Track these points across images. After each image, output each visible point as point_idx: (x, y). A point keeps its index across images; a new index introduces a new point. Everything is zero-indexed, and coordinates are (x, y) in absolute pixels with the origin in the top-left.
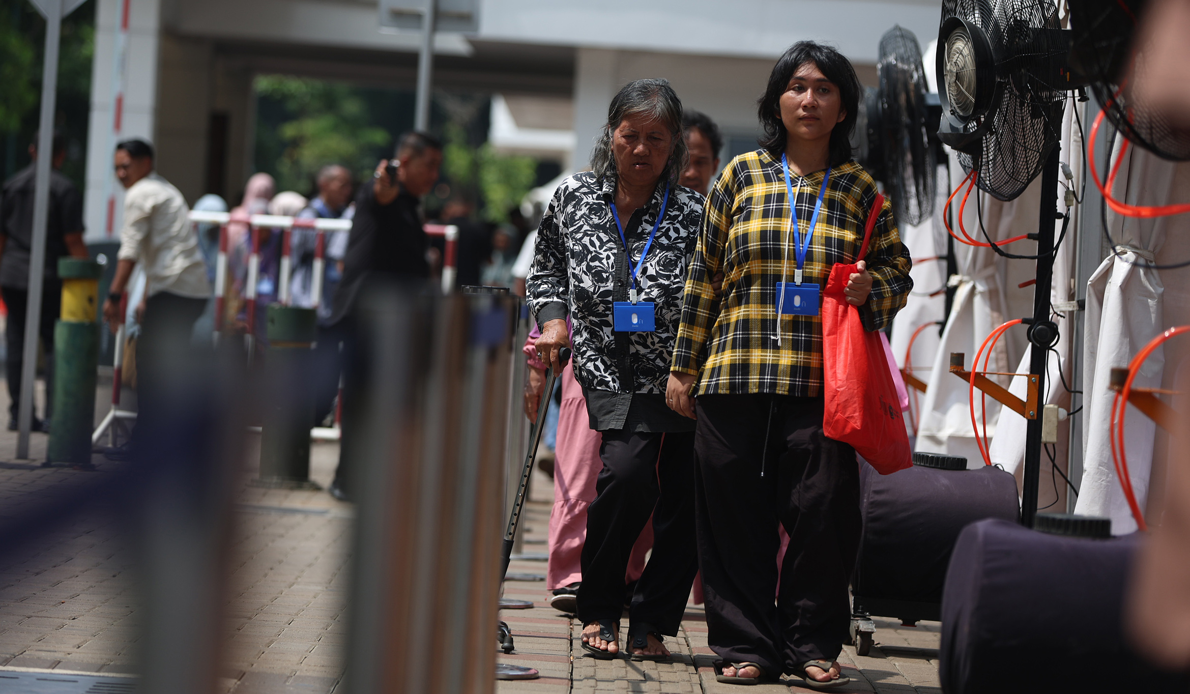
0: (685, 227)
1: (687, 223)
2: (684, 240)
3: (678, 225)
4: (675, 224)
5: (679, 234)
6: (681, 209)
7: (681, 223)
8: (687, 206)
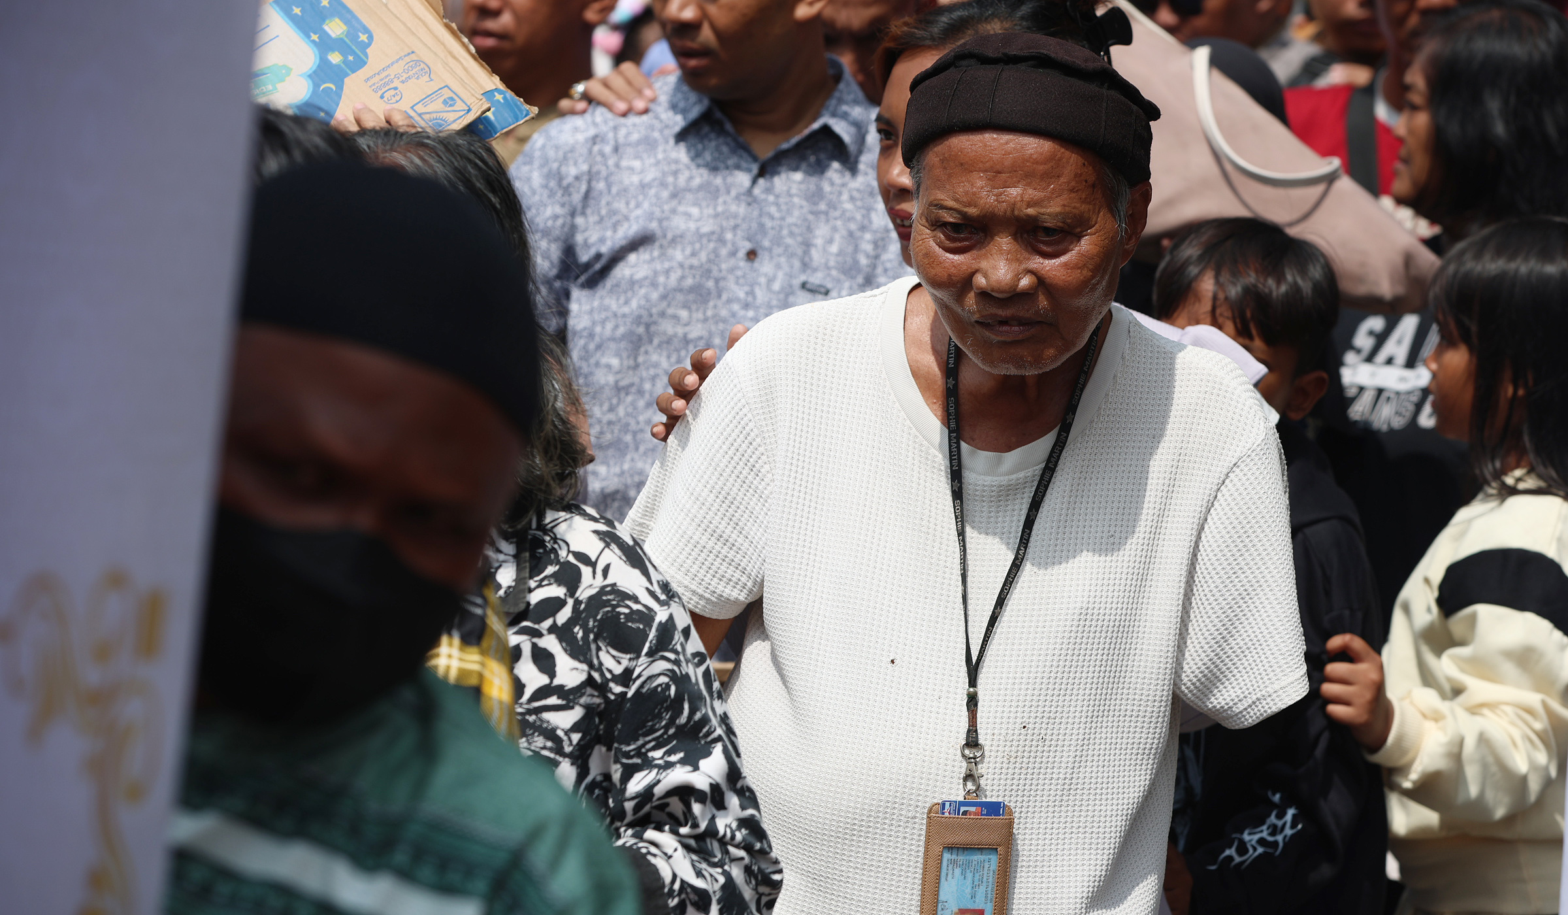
0: (578, 652)
1: (585, 636)
2: (569, 701)
3: (550, 643)
4: (539, 634)
5: (552, 674)
6: (569, 578)
7: (563, 633)
8: (593, 565)
